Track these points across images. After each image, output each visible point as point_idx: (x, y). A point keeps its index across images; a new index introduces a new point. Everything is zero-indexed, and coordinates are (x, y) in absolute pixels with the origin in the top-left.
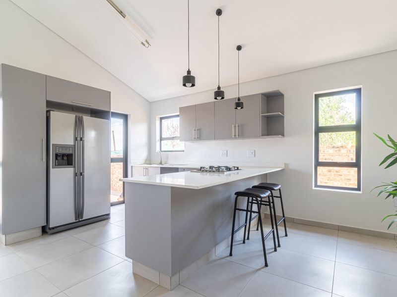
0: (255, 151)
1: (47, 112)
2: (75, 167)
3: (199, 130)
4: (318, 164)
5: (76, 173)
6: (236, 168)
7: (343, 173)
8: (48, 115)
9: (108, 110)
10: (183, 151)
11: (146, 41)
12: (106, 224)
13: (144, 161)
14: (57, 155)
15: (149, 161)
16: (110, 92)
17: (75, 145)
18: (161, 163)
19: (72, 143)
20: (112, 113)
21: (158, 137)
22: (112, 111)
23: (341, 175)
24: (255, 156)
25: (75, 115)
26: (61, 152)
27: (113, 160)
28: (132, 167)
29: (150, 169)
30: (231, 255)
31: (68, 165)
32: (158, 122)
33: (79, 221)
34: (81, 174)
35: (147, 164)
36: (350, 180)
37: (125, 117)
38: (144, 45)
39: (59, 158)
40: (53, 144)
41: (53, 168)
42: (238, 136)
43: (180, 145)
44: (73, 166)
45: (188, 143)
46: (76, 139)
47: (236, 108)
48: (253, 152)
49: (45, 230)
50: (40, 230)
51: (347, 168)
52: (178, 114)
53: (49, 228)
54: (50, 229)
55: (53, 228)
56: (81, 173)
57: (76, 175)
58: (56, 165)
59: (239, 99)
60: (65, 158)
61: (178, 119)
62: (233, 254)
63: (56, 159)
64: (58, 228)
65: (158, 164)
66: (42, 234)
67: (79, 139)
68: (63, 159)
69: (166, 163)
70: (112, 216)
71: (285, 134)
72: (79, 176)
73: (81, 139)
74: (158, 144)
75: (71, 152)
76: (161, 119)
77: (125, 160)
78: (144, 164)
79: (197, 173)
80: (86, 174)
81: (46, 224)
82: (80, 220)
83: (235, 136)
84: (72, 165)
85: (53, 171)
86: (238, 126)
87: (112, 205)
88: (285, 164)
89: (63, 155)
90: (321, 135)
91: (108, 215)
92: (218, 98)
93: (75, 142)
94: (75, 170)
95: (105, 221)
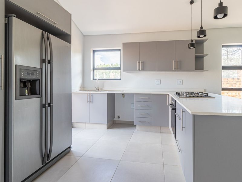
2: (41, 97)
3: (143, 63)
8: (7, 22)
10: (120, 79)
14: (21, 82)
16: (71, 14)
17: (41, 69)
18: (98, 90)
19: (38, 66)
21: (92, 68)
24: (182, 84)
25: (41, 31)
32: (92, 54)
33: (46, 164)
34: (49, 105)
40: (16, 66)
46: (43, 61)
47: (190, 48)
48: (182, 81)
56: (50, 103)
57: (43, 106)
58: (20, 95)
60: (29, 85)
69: (102, 90)
70: (73, 147)
72: (46, 106)
73: (49, 62)
75: (38, 77)
76: (94, 51)
78: (80, 91)
82: (47, 162)
83: (175, 69)
85: (16, 104)
86: (178, 62)
89: (29, 81)
91: (70, 147)
92: (200, 36)
93: (41, 65)
94: (41, 101)
95: (68, 155)
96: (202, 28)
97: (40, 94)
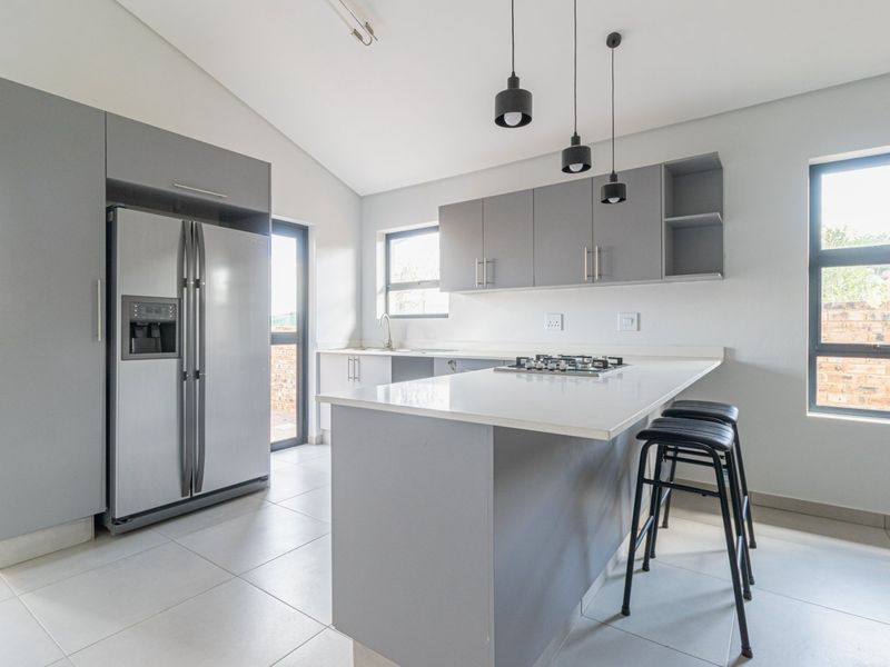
0: (639, 315)
1: (109, 210)
2: (180, 357)
3: (493, 262)
4: (818, 348)
5: (185, 373)
6: (616, 361)
7: (855, 371)
8: (111, 219)
9: (265, 211)
10: (446, 316)
11: (367, 25)
12: (260, 506)
13: (346, 342)
14: (134, 327)
15: (358, 340)
16: (269, 165)
17: (180, 300)
18: (389, 347)
19: (174, 294)
20: (276, 222)
21: (380, 284)
22: (273, 216)
23: (850, 378)
24: (639, 329)
25: (181, 221)
26: (144, 318)
27: (277, 339)
28: (318, 354)
29: (363, 361)
30: (626, 611)
31: (164, 351)
32: (380, 246)
33: (192, 499)
34: (197, 375)
35: (356, 348)
36: (873, 389)
37: (302, 232)
38: (360, 37)
39: (139, 333)
40: (123, 296)
41: (122, 359)
42: (600, 275)
43: (438, 300)
44: (176, 354)
45: (458, 296)
46: (183, 283)
47: (606, 201)
48: (636, 318)
49: (102, 525)
50: (91, 525)
51: (863, 360)
52: (437, 223)
53: (114, 520)
54: (116, 522)
55: (124, 520)
56: (198, 372)
57: (183, 376)
58: (131, 352)
59: (614, 176)
60: (156, 333)
61: (436, 236)
62: (631, 610)
63: (133, 335)
64: (135, 520)
65: (383, 349)
66: (96, 536)
67: (191, 283)
68: (149, 335)
69: (402, 346)
70: (274, 481)
71: (725, 270)
72: (191, 378)
73: (197, 284)
74: (381, 299)
75: (170, 317)
76: (389, 237)
77: (302, 339)
78: (347, 348)
79: (509, 375)
80: (209, 374)
81: (104, 509)
82: (194, 495)
83: (591, 276)
84: (174, 351)
85: (124, 368)
86: (599, 251)
87: (276, 448)
88: (725, 349)
89: (150, 326)
90: (826, 272)
91: (265, 479)
92: (572, 167)
93: (180, 292)
94: (181, 365)
95: (258, 495)
96: (576, 139)
97: (177, 350)
